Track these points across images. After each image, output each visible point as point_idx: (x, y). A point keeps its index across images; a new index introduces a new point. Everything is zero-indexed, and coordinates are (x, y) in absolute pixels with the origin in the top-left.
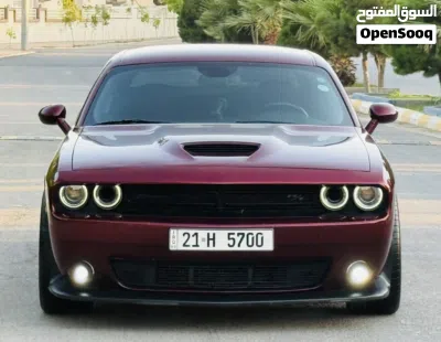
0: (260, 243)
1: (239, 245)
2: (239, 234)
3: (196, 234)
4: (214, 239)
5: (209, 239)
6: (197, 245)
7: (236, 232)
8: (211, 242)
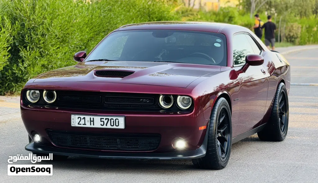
0: (117, 125)
1: (106, 125)
2: (106, 119)
3: (84, 118)
4: (93, 121)
5: (91, 121)
6: (85, 124)
7: (105, 118)
8: (92, 123)
